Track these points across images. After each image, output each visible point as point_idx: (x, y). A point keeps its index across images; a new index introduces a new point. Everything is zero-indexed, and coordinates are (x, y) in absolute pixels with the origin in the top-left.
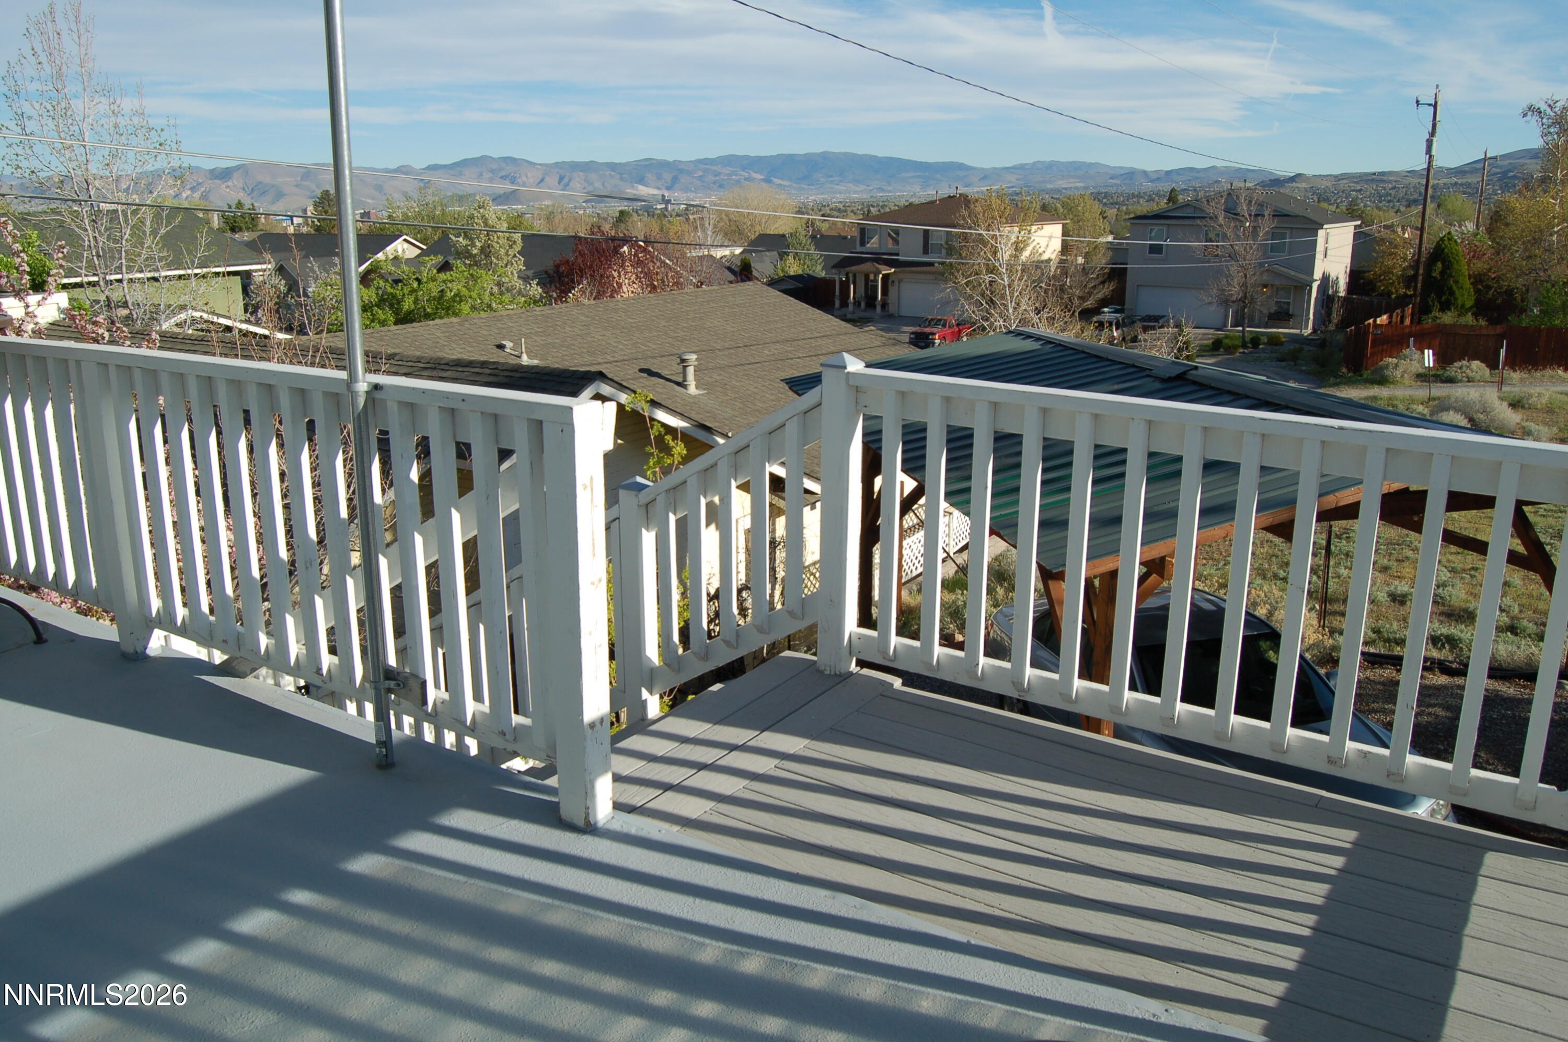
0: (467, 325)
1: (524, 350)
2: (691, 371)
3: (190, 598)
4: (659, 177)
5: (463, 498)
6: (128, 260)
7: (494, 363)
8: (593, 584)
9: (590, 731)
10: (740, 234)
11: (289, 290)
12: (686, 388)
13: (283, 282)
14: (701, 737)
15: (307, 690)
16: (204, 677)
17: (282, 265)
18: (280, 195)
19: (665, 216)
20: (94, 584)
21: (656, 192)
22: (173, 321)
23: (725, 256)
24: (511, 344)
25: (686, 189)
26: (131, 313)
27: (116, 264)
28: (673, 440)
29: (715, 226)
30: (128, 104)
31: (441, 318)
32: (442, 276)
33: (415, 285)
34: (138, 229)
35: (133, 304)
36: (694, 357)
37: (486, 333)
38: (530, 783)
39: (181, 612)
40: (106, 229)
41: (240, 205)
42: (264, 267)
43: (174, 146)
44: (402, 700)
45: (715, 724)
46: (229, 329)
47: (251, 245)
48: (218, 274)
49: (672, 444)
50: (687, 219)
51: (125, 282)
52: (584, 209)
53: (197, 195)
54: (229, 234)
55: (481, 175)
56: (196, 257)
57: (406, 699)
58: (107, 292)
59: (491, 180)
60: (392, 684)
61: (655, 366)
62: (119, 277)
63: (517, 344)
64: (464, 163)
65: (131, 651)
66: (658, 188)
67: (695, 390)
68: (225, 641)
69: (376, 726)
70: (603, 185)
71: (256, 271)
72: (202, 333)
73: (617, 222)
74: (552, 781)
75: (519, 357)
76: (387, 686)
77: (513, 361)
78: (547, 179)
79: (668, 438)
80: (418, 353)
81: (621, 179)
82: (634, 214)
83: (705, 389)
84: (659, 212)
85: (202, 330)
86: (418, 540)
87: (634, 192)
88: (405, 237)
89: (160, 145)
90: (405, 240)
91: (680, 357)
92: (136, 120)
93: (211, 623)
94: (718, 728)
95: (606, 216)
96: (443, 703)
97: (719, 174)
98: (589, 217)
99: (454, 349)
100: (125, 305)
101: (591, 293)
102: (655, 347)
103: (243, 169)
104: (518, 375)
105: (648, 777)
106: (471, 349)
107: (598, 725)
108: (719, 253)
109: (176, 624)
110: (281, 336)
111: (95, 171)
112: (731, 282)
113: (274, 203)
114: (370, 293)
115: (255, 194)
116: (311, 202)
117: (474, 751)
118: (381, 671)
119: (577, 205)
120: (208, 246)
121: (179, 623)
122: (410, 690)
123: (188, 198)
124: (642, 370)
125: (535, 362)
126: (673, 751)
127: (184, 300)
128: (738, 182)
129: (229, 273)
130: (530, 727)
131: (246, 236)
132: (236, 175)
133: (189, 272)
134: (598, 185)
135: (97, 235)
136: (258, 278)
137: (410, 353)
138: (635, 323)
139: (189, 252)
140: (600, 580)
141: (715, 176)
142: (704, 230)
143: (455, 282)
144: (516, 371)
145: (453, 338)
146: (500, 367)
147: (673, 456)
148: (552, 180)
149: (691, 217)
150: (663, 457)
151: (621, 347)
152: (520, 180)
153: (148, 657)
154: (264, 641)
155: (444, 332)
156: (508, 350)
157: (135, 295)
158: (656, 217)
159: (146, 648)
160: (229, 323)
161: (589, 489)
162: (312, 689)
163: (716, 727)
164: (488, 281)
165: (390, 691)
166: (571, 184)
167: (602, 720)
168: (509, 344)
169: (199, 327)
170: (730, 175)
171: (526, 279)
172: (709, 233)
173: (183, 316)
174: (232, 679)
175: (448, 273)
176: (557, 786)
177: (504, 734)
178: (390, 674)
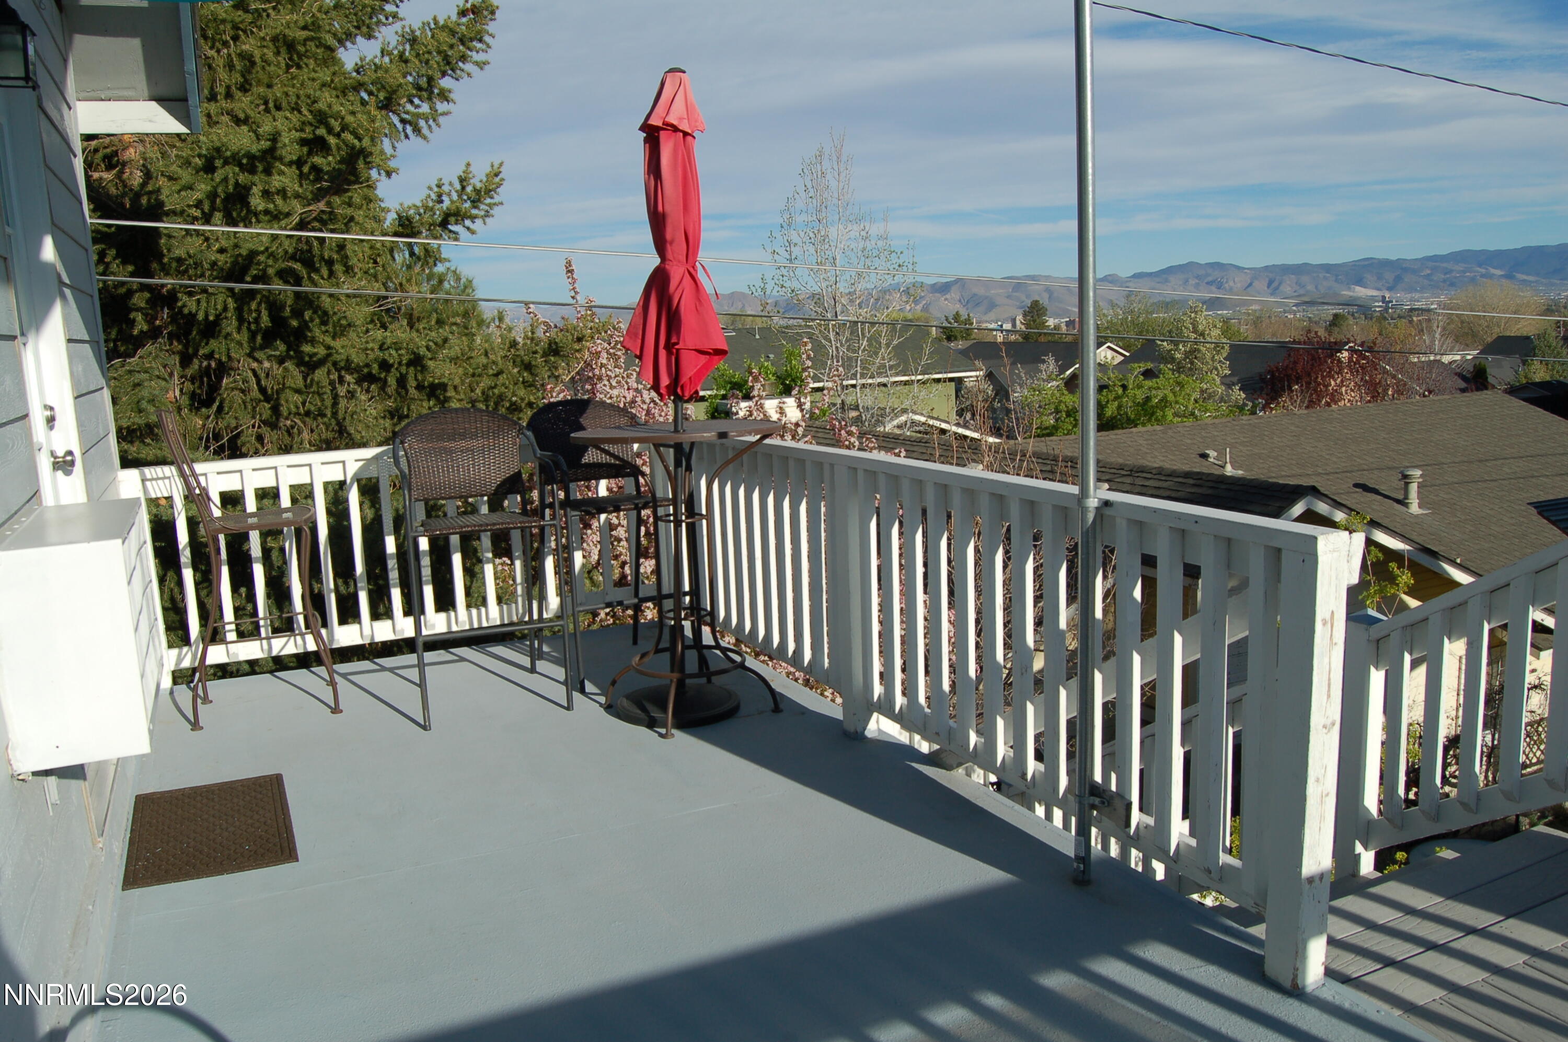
0: (1170, 433)
1: (1228, 460)
2: (1414, 488)
3: (909, 690)
4: (1380, 278)
5: (1186, 621)
6: (863, 368)
7: (1198, 473)
8: (1325, 727)
9: (1307, 886)
10: (1473, 336)
11: (996, 395)
12: (1407, 507)
13: (991, 387)
14: (1431, 910)
15: (999, 786)
16: (914, 765)
17: (991, 372)
18: (992, 306)
19: (1385, 319)
20: (826, 665)
21: (1375, 293)
22: (895, 422)
23: (1455, 361)
24: (1216, 454)
25: (1411, 289)
26: (860, 415)
27: (852, 372)
28: (1399, 568)
29: (1444, 329)
30: (875, 229)
31: (1144, 425)
32: (1148, 383)
33: (1120, 391)
34: (874, 341)
35: (863, 407)
36: (1418, 473)
37: (1189, 441)
38: (1232, 928)
39: (900, 700)
40: (847, 341)
41: (957, 317)
42: (978, 373)
43: (910, 267)
44: (1103, 818)
45: (1448, 898)
46: (943, 431)
47: (964, 353)
48: (938, 381)
49: (1396, 570)
50: (1411, 322)
51: (858, 388)
52: (1295, 313)
53: (919, 307)
54: (945, 343)
55: (1187, 281)
56: (919, 365)
57: (1109, 818)
58: (842, 396)
59: (1197, 286)
60: (1097, 801)
61: (1373, 481)
62: (854, 382)
63: (1221, 454)
64: (1170, 270)
65: (852, 730)
66: (1379, 289)
67: (1418, 509)
68: (937, 734)
69: (1076, 840)
70: (1316, 287)
71: (967, 377)
72: (919, 435)
73: (1330, 325)
74: (1258, 931)
75: (1223, 467)
76: (1091, 802)
77: (1217, 471)
78: (1256, 283)
79: (1393, 565)
80: (1120, 461)
81: (1336, 281)
82: (1350, 318)
83: (1429, 509)
84: (1378, 314)
85: (920, 432)
86: (1137, 659)
87: (1351, 294)
88: (1109, 344)
89: (899, 266)
90: (1109, 347)
91: (1402, 473)
92: (880, 244)
93: (925, 715)
94: (1451, 903)
95: (1317, 319)
96: (1146, 827)
97: (1451, 271)
98: (1299, 320)
99: (1156, 457)
100: (856, 408)
101: (1303, 402)
102: (1371, 460)
103: (960, 282)
104: (1223, 487)
105: (1366, 946)
106: (1173, 458)
107: (1317, 880)
108: (1446, 359)
109: (894, 711)
110: (991, 440)
111: (842, 290)
112: (1463, 391)
113: (986, 313)
114: (1075, 399)
115: (969, 305)
116: (1021, 311)
117: (1160, 874)
118: (1087, 786)
119: (1287, 308)
120: (931, 354)
121: (897, 711)
122: (1115, 809)
123: (912, 310)
124: (1356, 485)
125: (1240, 473)
126: (1396, 922)
127: (907, 404)
128: (1473, 280)
129: (945, 380)
130: (1238, 869)
131: (961, 344)
132: (954, 288)
133: (913, 378)
134: (1310, 287)
135: (838, 345)
136: (969, 383)
137: (1113, 460)
138: (1351, 434)
139: (914, 360)
140: (1333, 724)
141: (1445, 274)
142: (1431, 332)
143: (1161, 388)
144: (1221, 482)
145: (1156, 446)
146: (1204, 477)
147: (1397, 585)
148: (1261, 285)
149: (1415, 319)
150: (1386, 586)
151: (1335, 459)
152: (1226, 285)
153: (866, 738)
154: (973, 738)
155: (1146, 440)
156: (1212, 460)
157: (866, 399)
158: (1374, 319)
159: (865, 729)
160: (944, 426)
161: (1329, 625)
162: (1003, 786)
163: (1448, 902)
164: (1194, 388)
165: (1093, 807)
166: (1281, 288)
167: (1322, 876)
168: (1212, 454)
169: (918, 429)
170: (1464, 272)
171: (1229, 386)
172: (1437, 336)
173: (903, 418)
174: (940, 770)
175: (1154, 380)
176: (1263, 937)
177: (1210, 872)
178: (1097, 791)
